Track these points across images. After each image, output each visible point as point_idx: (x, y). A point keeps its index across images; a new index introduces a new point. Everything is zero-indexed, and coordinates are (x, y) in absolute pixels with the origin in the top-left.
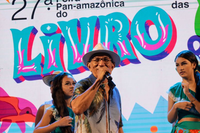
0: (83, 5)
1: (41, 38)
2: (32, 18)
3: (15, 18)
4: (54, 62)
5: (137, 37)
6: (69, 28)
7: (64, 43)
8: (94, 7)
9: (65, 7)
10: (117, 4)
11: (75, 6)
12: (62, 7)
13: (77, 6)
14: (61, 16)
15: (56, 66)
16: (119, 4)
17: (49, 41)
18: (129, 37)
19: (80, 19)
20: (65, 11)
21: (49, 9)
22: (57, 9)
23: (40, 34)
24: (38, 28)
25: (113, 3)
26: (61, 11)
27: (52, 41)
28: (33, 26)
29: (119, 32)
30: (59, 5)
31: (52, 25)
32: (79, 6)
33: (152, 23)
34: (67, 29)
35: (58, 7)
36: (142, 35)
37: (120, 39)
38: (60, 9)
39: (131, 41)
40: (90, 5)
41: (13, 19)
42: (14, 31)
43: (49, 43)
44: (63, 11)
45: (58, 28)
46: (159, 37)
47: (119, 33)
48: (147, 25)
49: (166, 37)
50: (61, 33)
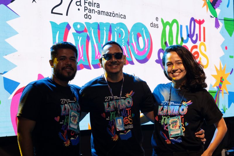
0: (101, 12)
1: (73, 33)
2: (67, 15)
3: (54, 11)
4: (82, 56)
5: (133, 44)
6: (93, 29)
7: (89, 41)
8: (108, 15)
9: (90, 11)
10: (122, 16)
11: (96, 12)
12: (88, 10)
13: (98, 12)
14: (87, 18)
15: (83, 60)
16: (123, 17)
17: (79, 37)
18: (128, 43)
19: (99, 23)
20: (90, 14)
21: (79, 10)
22: (85, 11)
23: (72, 31)
24: (71, 25)
25: (119, 15)
26: (87, 13)
27: (81, 38)
28: (67, 23)
29: (123, 38)
30: (86, 8)
31: (81, 24)
32: (99, 13)
33: (140, 36)
34: (91, 30)
35: (85, 10)
36: (135, 43)
37: (123, 44)
38: (87, 11)
39: (129, 47)
40: (106, 13)
41: (52, 12)
42: (53, 24)
43: (79, 39)
44: (88, 14)
45: (85, 28)
46: (144, 46)
48: (138, 36)
49: (147, 47)
50: (87, 32)
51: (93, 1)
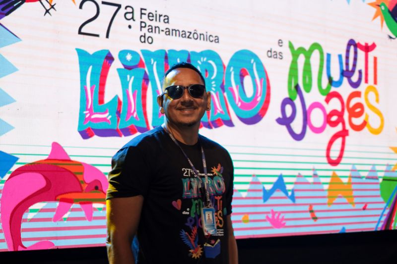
0: (173, 30)
1: (119, 70)
2: (107, 36)
3: (83, 30)
4: (134, 111)
5: (232, 90)
6: (155, 63)
7: (147, 83)
8: (185, 37)
9: (151, 30)
10: (211, 39)
11: (163, 31)
12: (147, 28)
13: (165, 31)
14: (145, 42)
15: (137, 118)
16: (214, 39)
17: (128, 76)
18: (222, 87)
19: (168, 51)
21: (130, 27)
22: (141, 30)
23: (117, 65)
24: (115, 55)
25: (207, 35)
26: (145, 34)
27: (133, 78)
28: (108, 50)
29: (213, 78)
30: (143, 25)
31: (133, 53)
32: (168, 32)
33: (247, 74)
34: (152, 63)
35: (141, 27)
37: (214, 90)
38: (145, 30)
39: (225, 94)
40: (181, 33)
41: (80, 33)
42: (81, 53)
43: (128, 80)
44: (148, 35)
45: (141, 60)
46: (254, 93)
47: (214, 80)
48: (242, 74)
49: (260, 95)
50: (144, 67)
51: (156, 11)
